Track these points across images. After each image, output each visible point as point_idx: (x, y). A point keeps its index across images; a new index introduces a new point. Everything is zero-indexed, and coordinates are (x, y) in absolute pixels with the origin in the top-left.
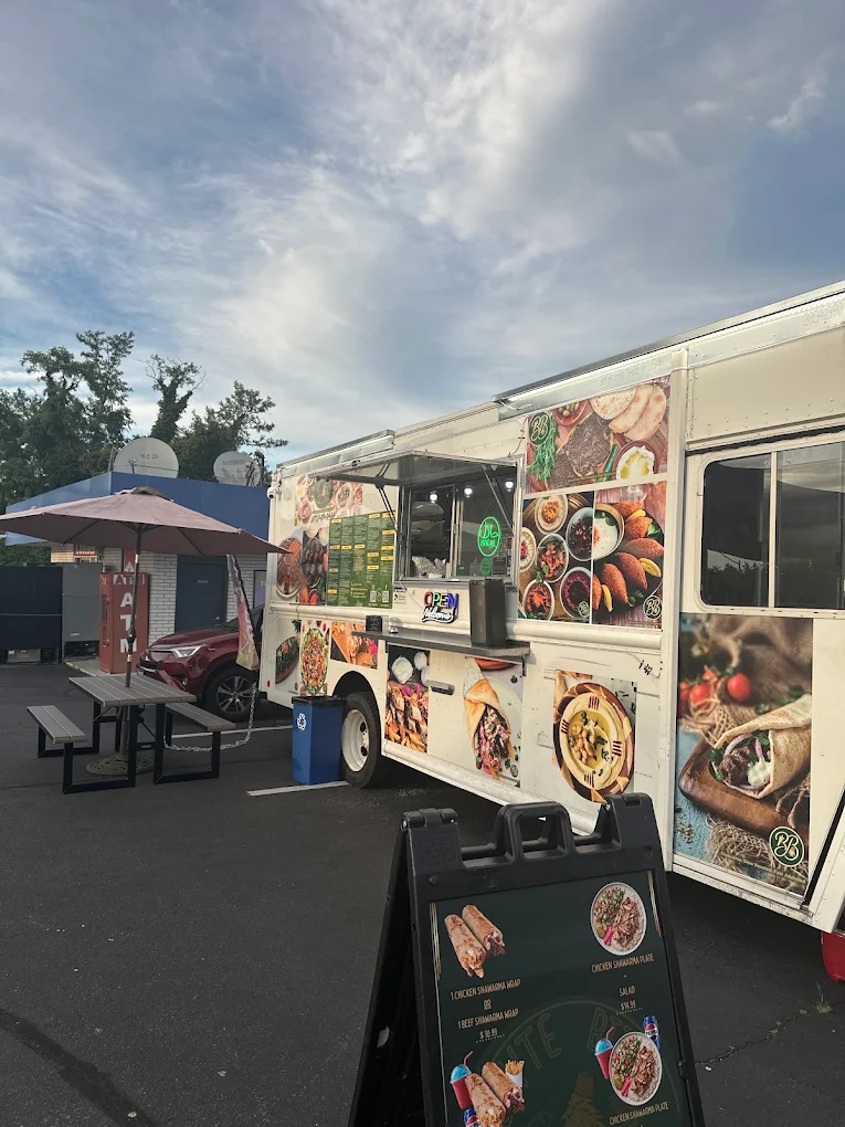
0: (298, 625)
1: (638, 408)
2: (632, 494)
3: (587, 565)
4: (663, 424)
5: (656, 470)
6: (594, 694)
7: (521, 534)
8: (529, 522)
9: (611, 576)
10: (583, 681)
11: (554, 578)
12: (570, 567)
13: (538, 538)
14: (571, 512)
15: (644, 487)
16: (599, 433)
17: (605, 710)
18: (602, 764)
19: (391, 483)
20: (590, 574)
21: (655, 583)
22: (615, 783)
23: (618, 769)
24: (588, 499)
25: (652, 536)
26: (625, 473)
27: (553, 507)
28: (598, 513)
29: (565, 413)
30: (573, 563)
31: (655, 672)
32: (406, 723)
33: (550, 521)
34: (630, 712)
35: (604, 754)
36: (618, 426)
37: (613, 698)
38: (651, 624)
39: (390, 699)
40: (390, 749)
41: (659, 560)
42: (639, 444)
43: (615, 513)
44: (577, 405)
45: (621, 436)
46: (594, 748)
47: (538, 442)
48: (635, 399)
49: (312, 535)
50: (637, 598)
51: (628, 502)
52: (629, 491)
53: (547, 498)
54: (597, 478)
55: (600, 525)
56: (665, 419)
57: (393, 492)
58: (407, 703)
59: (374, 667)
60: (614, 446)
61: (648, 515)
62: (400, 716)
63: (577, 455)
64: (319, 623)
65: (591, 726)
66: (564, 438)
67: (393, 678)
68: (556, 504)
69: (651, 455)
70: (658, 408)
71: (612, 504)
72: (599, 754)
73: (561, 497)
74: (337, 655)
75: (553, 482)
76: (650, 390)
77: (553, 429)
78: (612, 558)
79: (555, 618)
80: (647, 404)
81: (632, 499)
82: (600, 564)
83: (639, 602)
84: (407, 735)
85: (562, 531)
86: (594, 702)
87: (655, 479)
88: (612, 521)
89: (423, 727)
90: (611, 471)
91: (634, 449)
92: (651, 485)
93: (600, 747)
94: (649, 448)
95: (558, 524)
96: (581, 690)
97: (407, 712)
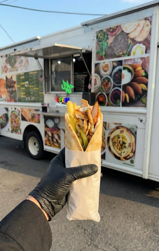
0: (7, 109)
1: (139, 29)
2: (137, 61)
3: (120, 87)
4: (149, 35)
5: (146, 52)
6: (122, 129)
7: (94, 76)
8: (97, 72)
9: (129, 90)
10: (118, 125)
11: (107, 91)
12: (113, 87)
13: (101, 77)
14: (114, 67)
15: (142, 58)
16: (125, 38)
17: (126, 134)
18: (125, 150)
19: (41, 57)
20: (121, 90)
21: (145, 92)
22: (129, 155)
23: (130, 151)
24: (120, 63)
25: (144, 76)
26: (134, 54)
27: (107, 66)
28: (124, 68)
29: (111, 30)
30: (114, 86)
31: (144, 122)
32: (53, 140)
33: (105, 71)
34: (135, 134)
35: (125, 147)
36: (132, 36)
37: (128, 130)
38: (142, 106)
39: (46, 133)
40: (47, 148)
41: (146, 84)
42: (140, 43)
43: (131, 68)
44: (116, 27)
45: (133, 40)
46: (121, 145)
47: (100, 41)
48: (139, 25)
49: (9, 77)
50: (138, 98)
51: (135, 64)
52: (136, 60)
53: (104, 63)
54: (124, 55)
55: (125, 72)
56: (150, 33)
57: (41, 61)
58: (52, 134)
59: (39, 122)
60: (130, 43)
61: (143, 69)
62: (50, 139)
63: (115, 46)
64: (15, 109)
65: (121, 139)
66: (111, 40)
67: (46, 126)
68: (108, 65)
69: (144, 47)
70: (147, 29)
71: (130, 65)
72: (123, 147)
73: (110, 62)
74: (24, 119)
75: (107, 56)
76: (144, 21)
77: (106, 36)
78: (129, 84)
79: (108, 105)
80: (143, 27)
81: (137, 63)
82: (125, 87)
83: (139, 99)
84: (53, 144)
85: (110, 75)
86: (122, 132)
87: (145, 56)
88: (129, 71)
89: (59, 141)
90: (129, 52)
91: (138, 45)
92: (144, 58)
93: (124, 145)
94: (144, 44)
95: (109, 72)
96: (117, 128)
97: (53, 137)
